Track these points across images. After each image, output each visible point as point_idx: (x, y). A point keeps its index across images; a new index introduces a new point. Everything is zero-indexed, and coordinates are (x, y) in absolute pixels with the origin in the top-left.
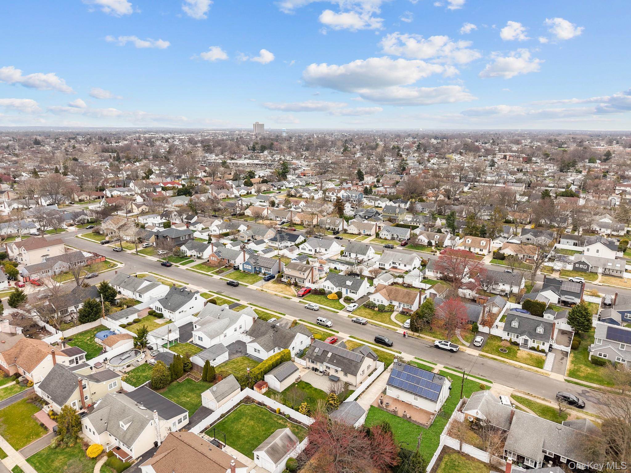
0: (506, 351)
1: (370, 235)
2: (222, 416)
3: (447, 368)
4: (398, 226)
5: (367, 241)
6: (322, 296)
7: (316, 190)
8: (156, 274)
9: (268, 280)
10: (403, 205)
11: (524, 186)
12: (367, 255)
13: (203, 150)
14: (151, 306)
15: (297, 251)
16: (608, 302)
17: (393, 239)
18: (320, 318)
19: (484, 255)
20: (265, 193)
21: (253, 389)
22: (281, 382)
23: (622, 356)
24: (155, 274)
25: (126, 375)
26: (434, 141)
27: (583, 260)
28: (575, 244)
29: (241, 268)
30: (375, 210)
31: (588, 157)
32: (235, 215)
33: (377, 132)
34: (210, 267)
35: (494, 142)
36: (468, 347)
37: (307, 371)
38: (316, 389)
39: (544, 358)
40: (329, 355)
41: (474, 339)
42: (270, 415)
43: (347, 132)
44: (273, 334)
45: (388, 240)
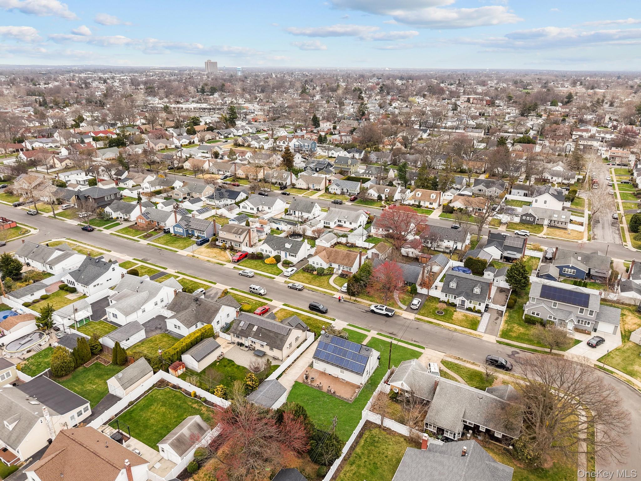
0: (442, 313)
1: (319, 190)
2: (131, 403)
3: (380, 334)
4: (350, 179)
5: (316, 196)
6: (260, 261)
7: (267, 139)
8: (75, 241)
9: (201, 244)
10: (357, 156)
11: (483, 132)
12: (312, 214)
13: (145, 93)
14: (62, 279)
15: (237, 210)
16: (549, 256)
17: (343, 193)
18: (253, 286)
19: (434, 209)
20: (210, 143)
21: (168, 372)
22: (199, 362)
23: (553, 314)
24: (73, 240)
25: (25, 362)
26: (399, 82)
27: (530, 212)
28: (526, 195)
29: (172, 231)
30: (328, 160)
31: (551, 99)
32: (172, 168)
33: (340, 71)
34: (137, 231)
35: (459, 83)
36: (405, 310)
37: (232, 346)
38: (239, 366)
39: (479, 319)
40: (255, 329)
41: (412, 301)
42: (184, 400)
43: (308, 71)
44: (195, 308)
45: (338, 194)
